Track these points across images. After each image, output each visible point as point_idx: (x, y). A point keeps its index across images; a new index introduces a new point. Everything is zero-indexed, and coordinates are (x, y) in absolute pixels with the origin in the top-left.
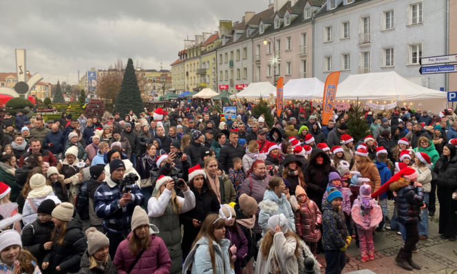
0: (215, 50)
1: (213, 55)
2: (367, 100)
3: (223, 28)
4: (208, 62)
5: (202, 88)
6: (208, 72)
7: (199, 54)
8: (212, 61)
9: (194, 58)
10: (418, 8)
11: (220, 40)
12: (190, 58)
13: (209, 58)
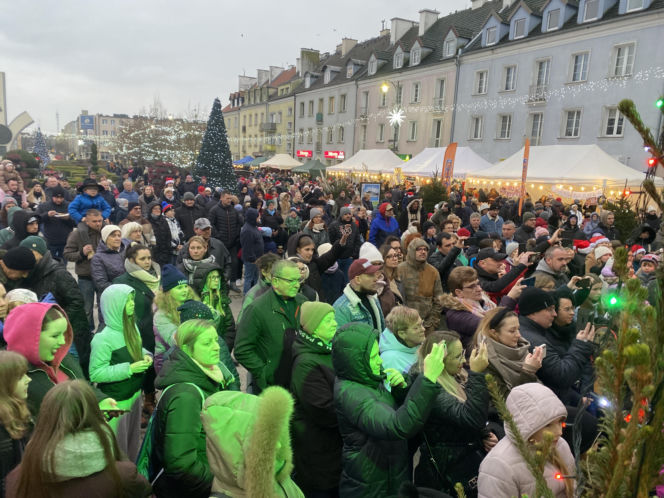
0: (293, 94)
1: (290, 102)
2: (555, 184)
3: (306, 61)
4: (280, 113)
5: (272, 153)
6: (279, 129)
7: (265, 99)
8: (285, 112)
9: (256, 105)
10: (627, 51)
11: (300, 80)
12: (250, 106)
13: (283, 106)
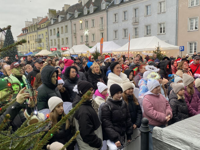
0: (47, 27)
1: (46, 30)
2: (143, 51)
3: (51, 14)
4: (43, 35)
5: (40, 50)
6: (43, 40)
7: (36, 30)
8: (45, 34)
9: (33, 32)
10: (163, 4)
11: (49, 21)
12: (30, 33)
13: (43, 32)
